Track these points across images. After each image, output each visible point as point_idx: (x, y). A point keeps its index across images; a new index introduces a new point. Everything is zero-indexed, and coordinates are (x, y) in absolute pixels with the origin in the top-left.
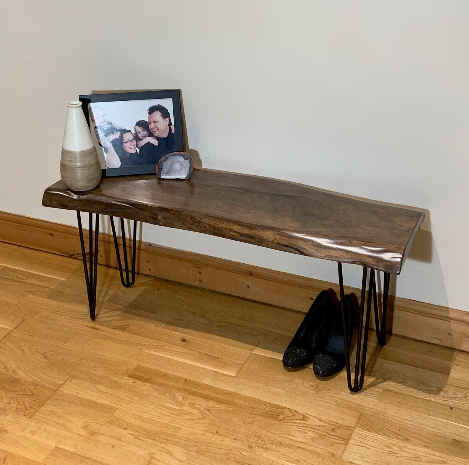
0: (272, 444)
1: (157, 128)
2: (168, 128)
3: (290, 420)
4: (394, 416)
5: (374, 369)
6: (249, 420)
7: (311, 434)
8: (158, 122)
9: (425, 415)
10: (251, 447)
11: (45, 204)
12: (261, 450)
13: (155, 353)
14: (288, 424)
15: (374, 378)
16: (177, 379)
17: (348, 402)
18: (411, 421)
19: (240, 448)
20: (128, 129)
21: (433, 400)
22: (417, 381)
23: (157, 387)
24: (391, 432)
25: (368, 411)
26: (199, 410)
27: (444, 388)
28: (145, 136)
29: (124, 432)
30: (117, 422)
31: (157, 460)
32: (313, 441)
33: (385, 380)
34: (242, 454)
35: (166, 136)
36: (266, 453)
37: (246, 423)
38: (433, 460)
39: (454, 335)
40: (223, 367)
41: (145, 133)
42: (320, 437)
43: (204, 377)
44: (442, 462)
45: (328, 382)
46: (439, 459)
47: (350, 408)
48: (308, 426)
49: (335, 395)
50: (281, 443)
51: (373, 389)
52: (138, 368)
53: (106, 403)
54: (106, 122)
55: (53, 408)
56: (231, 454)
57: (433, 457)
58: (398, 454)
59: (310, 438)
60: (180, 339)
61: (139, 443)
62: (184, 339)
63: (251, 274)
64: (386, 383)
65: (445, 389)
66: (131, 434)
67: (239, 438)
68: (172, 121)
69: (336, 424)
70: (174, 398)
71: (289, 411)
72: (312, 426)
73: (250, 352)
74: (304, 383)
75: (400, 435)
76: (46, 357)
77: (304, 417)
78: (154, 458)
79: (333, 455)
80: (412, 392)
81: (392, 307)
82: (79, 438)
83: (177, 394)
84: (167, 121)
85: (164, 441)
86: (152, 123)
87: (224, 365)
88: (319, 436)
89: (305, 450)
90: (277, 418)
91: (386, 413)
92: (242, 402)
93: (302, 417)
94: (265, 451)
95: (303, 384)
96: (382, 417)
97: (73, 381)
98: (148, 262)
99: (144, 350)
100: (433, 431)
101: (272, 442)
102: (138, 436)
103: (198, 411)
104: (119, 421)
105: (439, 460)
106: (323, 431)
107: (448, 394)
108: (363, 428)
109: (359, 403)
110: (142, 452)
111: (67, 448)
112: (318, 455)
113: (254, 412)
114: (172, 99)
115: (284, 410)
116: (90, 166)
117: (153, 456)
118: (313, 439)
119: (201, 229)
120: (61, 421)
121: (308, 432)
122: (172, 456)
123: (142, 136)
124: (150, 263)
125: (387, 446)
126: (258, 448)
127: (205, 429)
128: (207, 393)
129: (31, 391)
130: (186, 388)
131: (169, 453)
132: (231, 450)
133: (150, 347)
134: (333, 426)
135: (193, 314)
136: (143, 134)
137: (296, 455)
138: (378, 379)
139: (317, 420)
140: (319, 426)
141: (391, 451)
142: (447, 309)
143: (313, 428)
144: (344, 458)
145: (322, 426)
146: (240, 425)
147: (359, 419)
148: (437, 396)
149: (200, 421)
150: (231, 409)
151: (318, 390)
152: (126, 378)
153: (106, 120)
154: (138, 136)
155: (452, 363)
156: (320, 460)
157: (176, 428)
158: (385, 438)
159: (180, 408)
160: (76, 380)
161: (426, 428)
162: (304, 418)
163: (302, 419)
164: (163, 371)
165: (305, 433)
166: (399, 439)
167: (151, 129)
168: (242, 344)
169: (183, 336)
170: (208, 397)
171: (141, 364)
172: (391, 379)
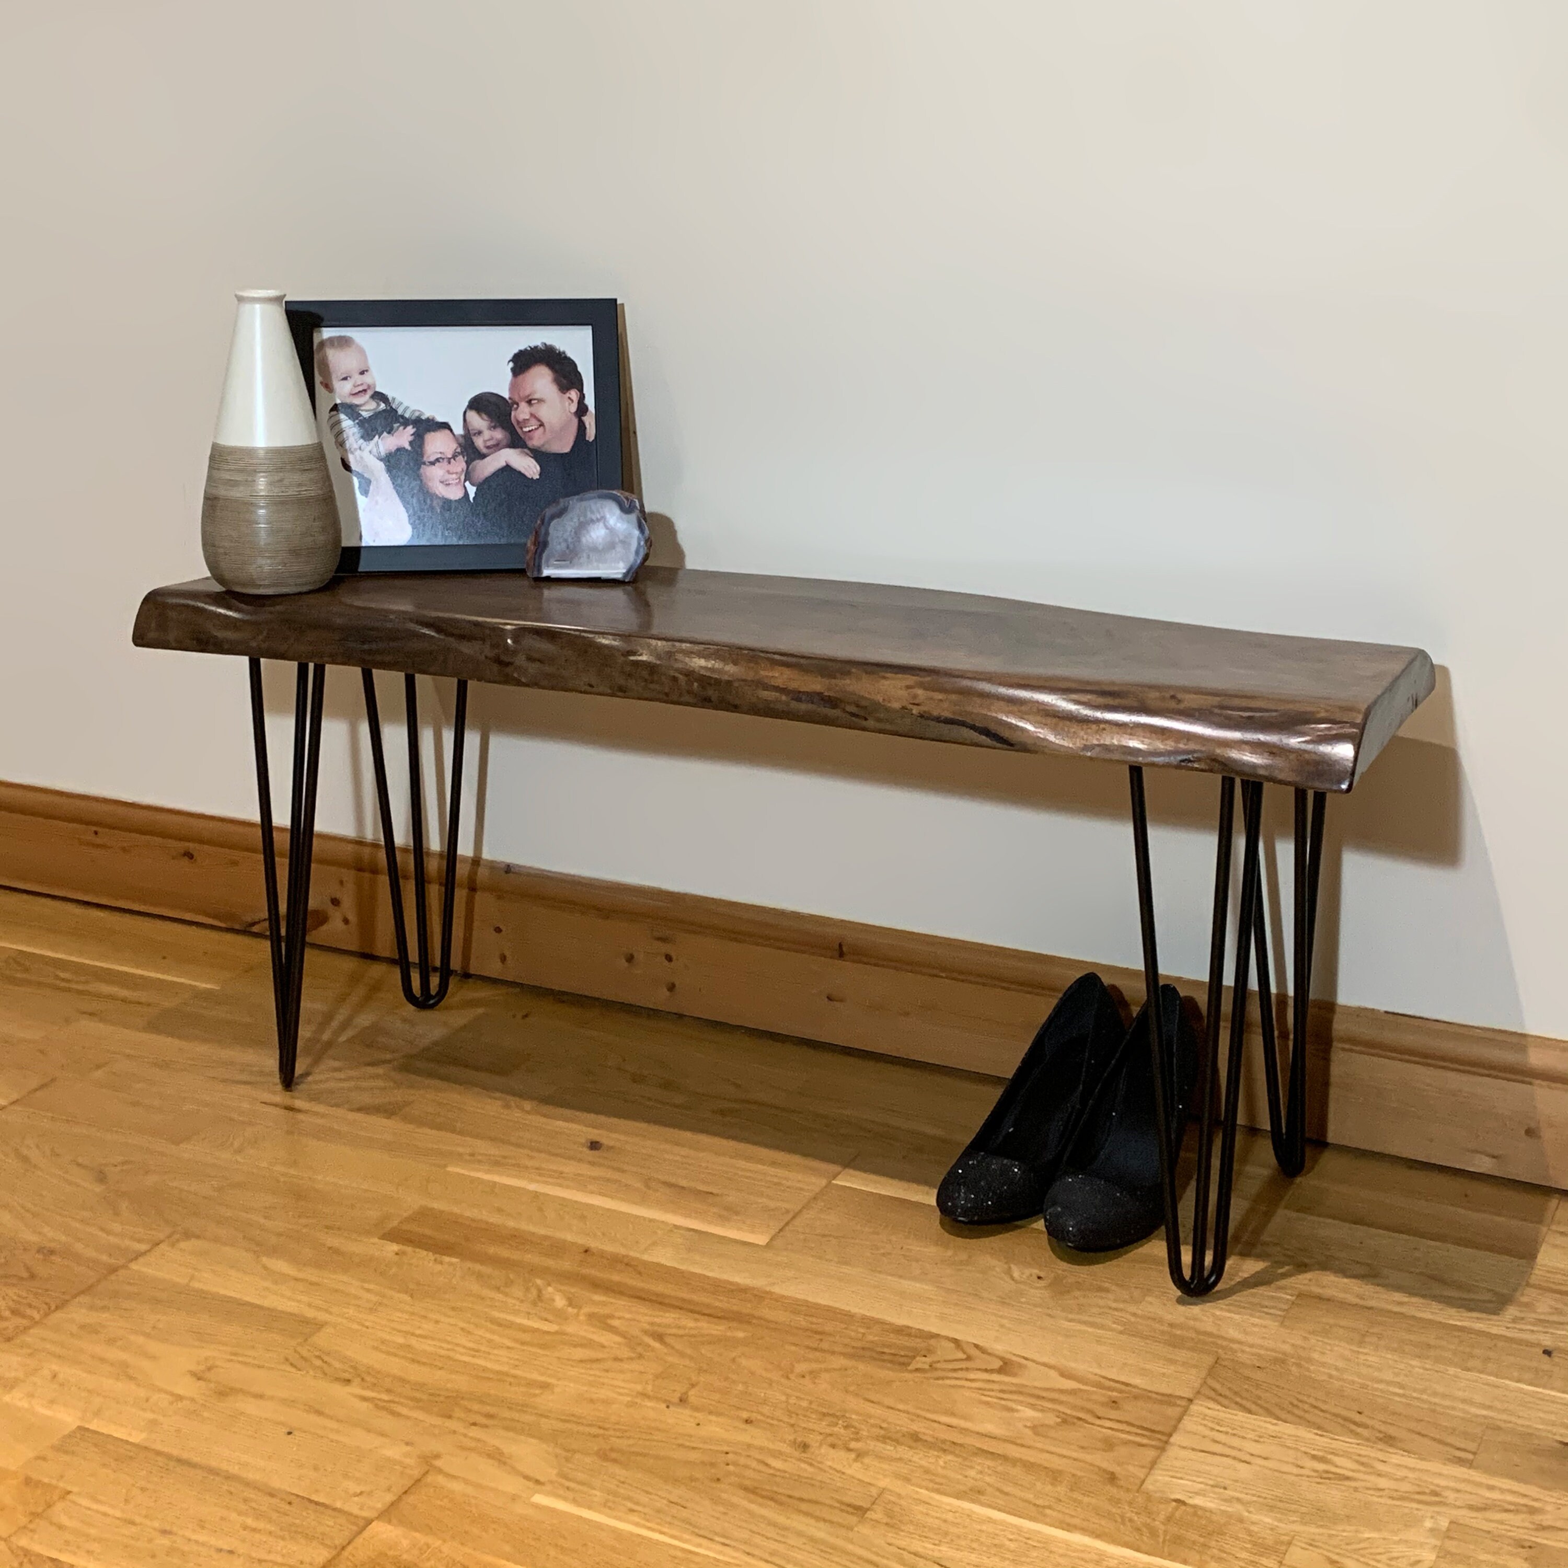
0: (884, 1439)
1: (539, 420)
2: (575, 421)
3: (955, 1370)
4: (1337, 1369)
5: (1265, 1237)
6: (801, 1367)
7: (1029, 1413)
8: (540, 401)
9: (1452, 1370)
10: (805, 1447)
11: (141, 638)
12: (842, 1454)
13: (487, 1177)
14: (948, 1382)
15: (1263, 1261)
16: (558, 1248)
17: (1171, 1325)
18: (1402, 1386)
19: (761, 1449)
20: (440, 419)
21: (1479, 1326)
22: (1421, 1274)
23: (478, 1267)
24: (1328, 1416)
25: (1243, 1351)
26: (623, 1335)
27: (1518, 1294)
28: (497, 447)
29: (339, 1391)
30: (318, 1363)
31: (448, 1475)
32: (1037, 1434)
33: (1302, 1267)
34: (767, 1465)
35: (567, 449)
36: (858, 1465)
37: (790, 1376)
38: (1489, 1502)
39: (1547, 1134)
40: (723, 1219)
41: (499, 434)
42: (1065, 1421)
43: (654, 1244)
44: (1524, 1509)
45: (1097, 1268)
46: (1510, 1498)
47: (1176, 1342)
48: (1019, 1391)
49: (1121, 1306)
50: (915, 1438)
51: (1261, 1290)
52: (423, 1214)
53: (290, 1306)
54: (370, 393)
55: (93, 1318)
56: (728, 1464)
57: (1488, 1494)
58: (1355, 1480)
59: (1026, 1426)
60: (583, 1141)
61: (386, 1422)
62: (597, 1142)
63: (840, 952)
64: (1308, 1275)
65: (1524, 1299)
66: (365, 1399)
67: (759, 1417)
68: (590, 401)
69: (1123, 1387)
70: (540, 1296)
71: (952, 1345)
72: (1037, 1392)
73: (824, 1182)
74: (1010, 1268)
75: (1365, 1426)
76: (101, 1177)
77: (1005, 1363)
78: (440, 1471)
79: (1112, 1478)
80: (1401, 1304)
81: (1325, 1041)
82: (171, 1403)
83: (550, 1289)
84: (572, 401)
85: (484, 1421)
86: (523, 405)
87: (729, 1213)
88: (1059, 1420)
89: (1005, 1458)
90: (909, 1364)
91: (1310, 1360)
92: (781, 1316)
93: (1001, 1363)
94: (855, 1460)
95: (1009, 1272)
96: (1294, 1369)
97: (183, 1245)
98: (498, 930)
99: (450, 1169)
100: (1485, 1417)
101: (882, 1432)
102: (387, 1405)
103: (618, 1339)
104: (326, 1358)
105: (1511, 1503)
106: (1074, 1407)
107: (1535, 1312)
108: (1226, 1402)
109: (1210, 1328)
110: (394, 1452)
111: (119, 1433)
112: (1055, 1476)
113: (825, 1345)
114: (590, 327)
115: (933, 1342)
116: (301, 502)
117: (438, 1463)
118: (1036, 1429)
119: (657, 687)
120: (114, 1354)
121: (1019, 1408)
122: (505, 1463)
123: (489, 444)
124: (503, 933)
125: (1314, 1457)
126: (832, 1451)
127: (639, 1388)
128: (660, 1288)
129: (28, 1269)
130: (585, 1271)
131: (498, 1457)
132: (727, 1453)
133: (473, 1159)
134: (1115, 1394)
135: (637, 1079)
136: (492, 439)
137: (972, 1473)
138: (1282, 1264)
139: (1053, 1374)
140: (1061, 1391)
141: (1327, 1472)
142: (1520, 1041)
143: (1036, 1397)
144: (1151, 1487)
145: (1073, 1392)
146: (771, 1380)
147: (1211, 1372)
148: (1495, 1317)
149: (626, 1366)
150: (740, 1335)
151: (1059, 1288)
152: (376, 1240)
153: (369, 387)
154: (473, 443)
155: (1544, 1229)
156: (1061, 1489)
157: (531, 1384)
158: (1306, 1434)
159: (553, 1328)
160: (193, 1244)
161: (1461, 1406)
162: (1006, 1367)
163: (1000, 1371)
164: (511, 1224)
165: (1012, 1410)
166: (1357, 1435)
167: (518, 422)
168: (796, 1159)
169: (595, 1134)
170: (660, 1299)
171: (436, 1205)
172: (1324, 1267)
